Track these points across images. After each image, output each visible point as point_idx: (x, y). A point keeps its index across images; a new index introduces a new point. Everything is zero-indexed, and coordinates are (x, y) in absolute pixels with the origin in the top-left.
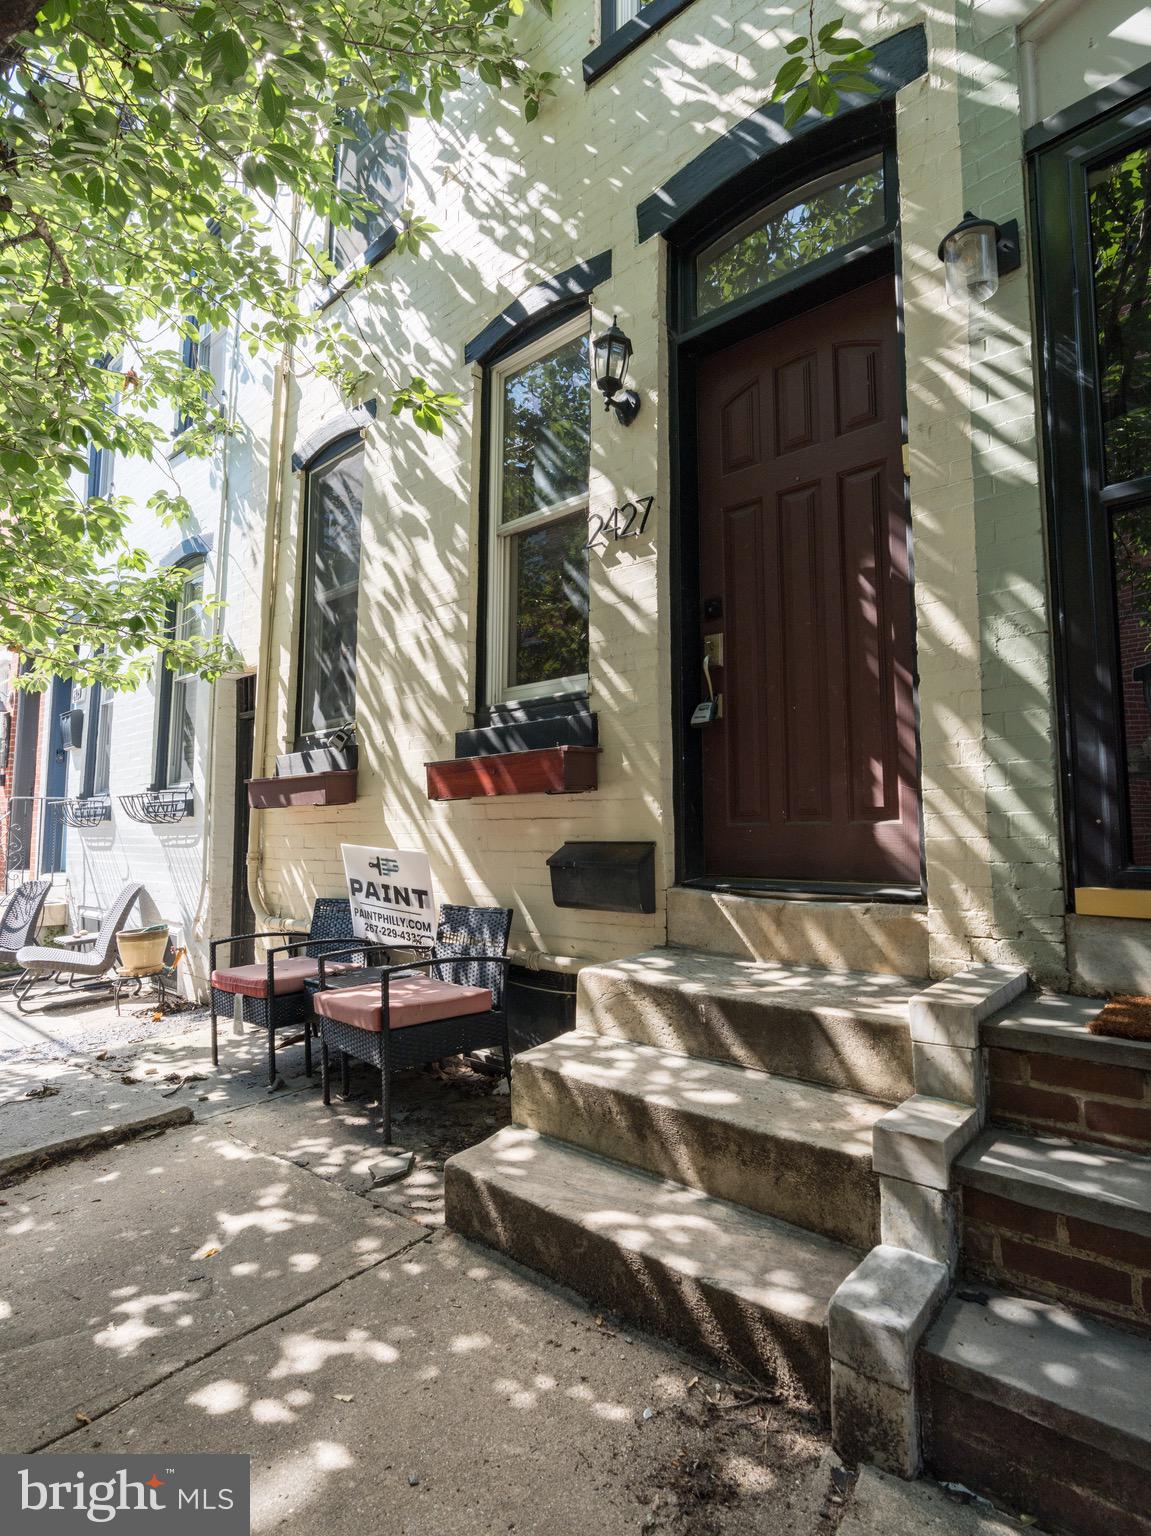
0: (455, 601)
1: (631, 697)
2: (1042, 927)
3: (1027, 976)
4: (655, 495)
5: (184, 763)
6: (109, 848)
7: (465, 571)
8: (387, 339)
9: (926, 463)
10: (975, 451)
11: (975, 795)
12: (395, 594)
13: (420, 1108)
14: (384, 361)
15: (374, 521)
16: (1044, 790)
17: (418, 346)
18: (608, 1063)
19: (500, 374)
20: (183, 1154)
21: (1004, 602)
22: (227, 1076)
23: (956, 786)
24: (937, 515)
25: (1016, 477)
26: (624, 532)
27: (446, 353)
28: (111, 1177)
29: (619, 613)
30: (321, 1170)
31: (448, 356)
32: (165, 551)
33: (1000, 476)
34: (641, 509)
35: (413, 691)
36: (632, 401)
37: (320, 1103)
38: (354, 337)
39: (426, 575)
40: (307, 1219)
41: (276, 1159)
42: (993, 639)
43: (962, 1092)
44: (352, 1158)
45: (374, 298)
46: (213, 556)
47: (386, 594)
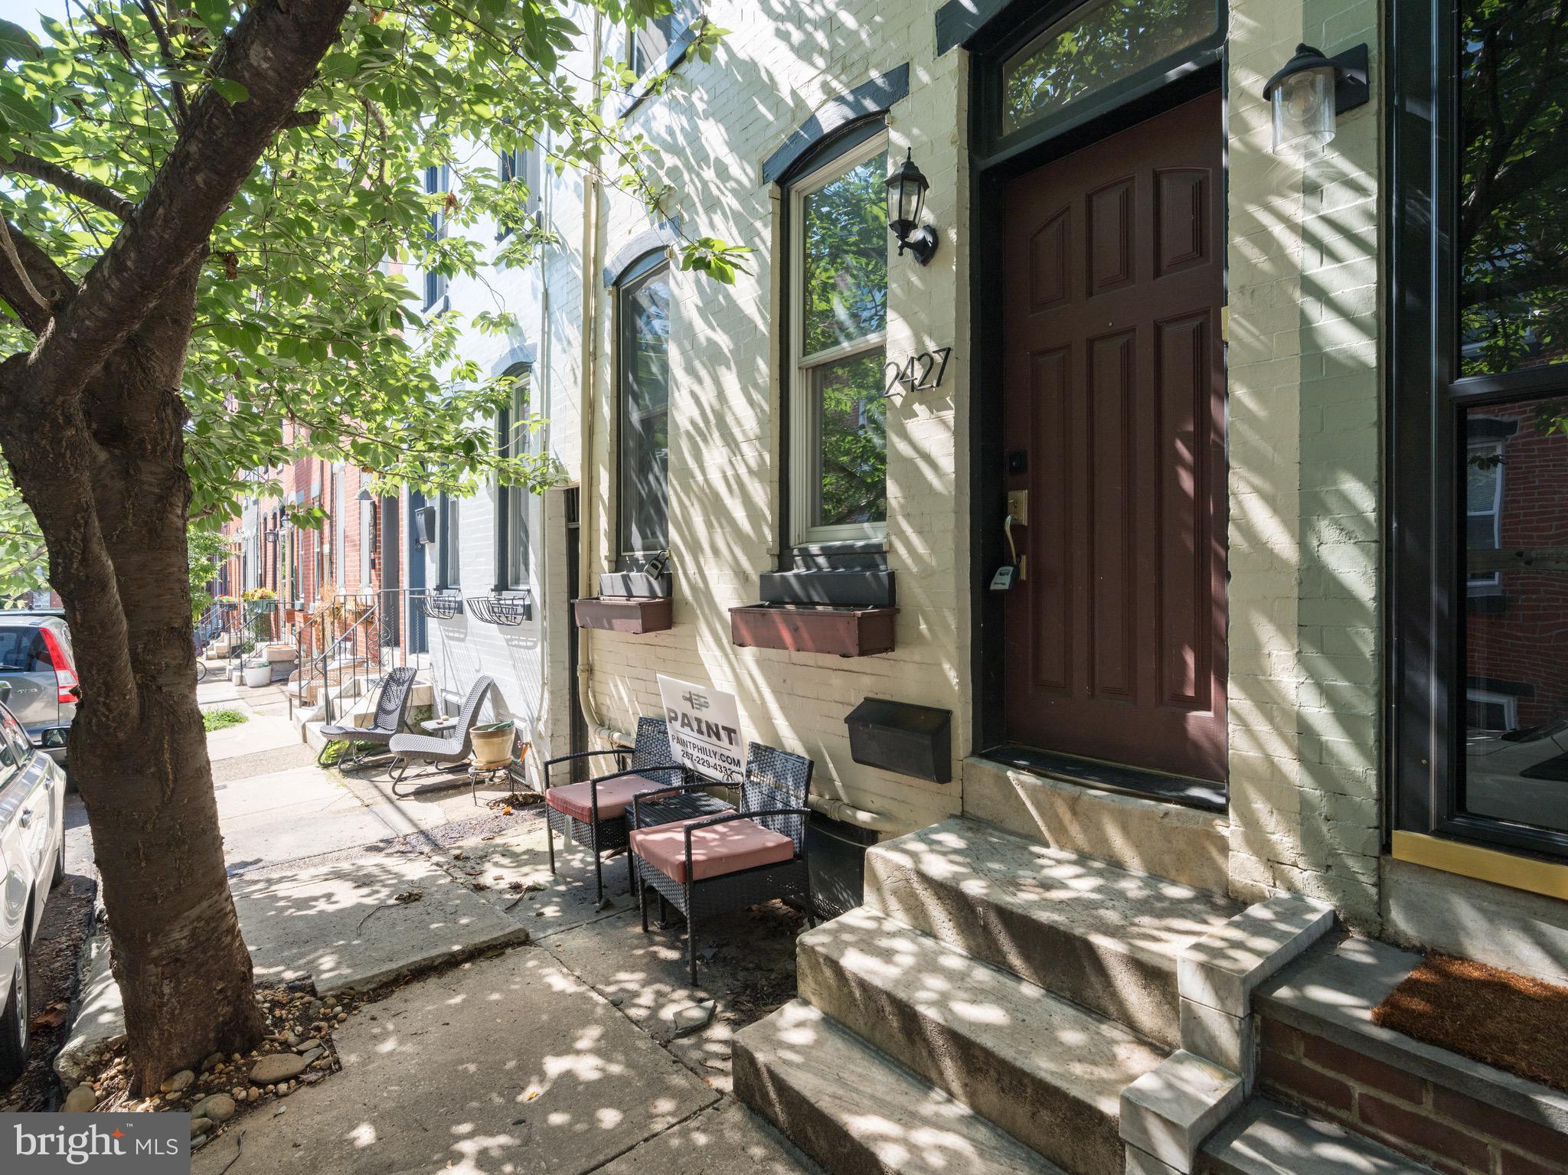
0: (758, 438)
1: (927, 558)
2: (1354, 865)
3: (1334, 914)
4: (952, 345)
5: (522, 567)
6: (463, 640)
7: (766, 407)
8: (688, 151)
9: (1248, 331)
10: (1305, 321)
11: (1285, 713)
12: (702, 425)
13: (727, 944)
14: (686, 177)
15: (680, 346)
16: (1364, 717)
17: (717, 160)
18: (887, 955)
19: (799, 193)
20: (518, 979)
21: (1332, 502)
22: (562, 888)
23: (1267, 699)
24: (1258, 393)
25: (1353, 358)
26: (921, 384)
27: (744, 170)
28: (457, 1000)
29: (917, 469)
30: (633, 1012)
31: (747, 175)
32: (495, 357)
33: (1334, 354)
34: (939, 359)
35: (722, 527)
36: (929, 239)
37: (639, 929)
38: (657, 147)
39: (730, 408)
40: (616, 1069)
41: (594, 995)
42: (1315, 543)
43: (1227, 1058)
44: (661, 1000)
45: (673, 105)
46: (537, 366)
47: (693, 423)
